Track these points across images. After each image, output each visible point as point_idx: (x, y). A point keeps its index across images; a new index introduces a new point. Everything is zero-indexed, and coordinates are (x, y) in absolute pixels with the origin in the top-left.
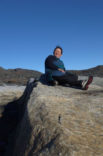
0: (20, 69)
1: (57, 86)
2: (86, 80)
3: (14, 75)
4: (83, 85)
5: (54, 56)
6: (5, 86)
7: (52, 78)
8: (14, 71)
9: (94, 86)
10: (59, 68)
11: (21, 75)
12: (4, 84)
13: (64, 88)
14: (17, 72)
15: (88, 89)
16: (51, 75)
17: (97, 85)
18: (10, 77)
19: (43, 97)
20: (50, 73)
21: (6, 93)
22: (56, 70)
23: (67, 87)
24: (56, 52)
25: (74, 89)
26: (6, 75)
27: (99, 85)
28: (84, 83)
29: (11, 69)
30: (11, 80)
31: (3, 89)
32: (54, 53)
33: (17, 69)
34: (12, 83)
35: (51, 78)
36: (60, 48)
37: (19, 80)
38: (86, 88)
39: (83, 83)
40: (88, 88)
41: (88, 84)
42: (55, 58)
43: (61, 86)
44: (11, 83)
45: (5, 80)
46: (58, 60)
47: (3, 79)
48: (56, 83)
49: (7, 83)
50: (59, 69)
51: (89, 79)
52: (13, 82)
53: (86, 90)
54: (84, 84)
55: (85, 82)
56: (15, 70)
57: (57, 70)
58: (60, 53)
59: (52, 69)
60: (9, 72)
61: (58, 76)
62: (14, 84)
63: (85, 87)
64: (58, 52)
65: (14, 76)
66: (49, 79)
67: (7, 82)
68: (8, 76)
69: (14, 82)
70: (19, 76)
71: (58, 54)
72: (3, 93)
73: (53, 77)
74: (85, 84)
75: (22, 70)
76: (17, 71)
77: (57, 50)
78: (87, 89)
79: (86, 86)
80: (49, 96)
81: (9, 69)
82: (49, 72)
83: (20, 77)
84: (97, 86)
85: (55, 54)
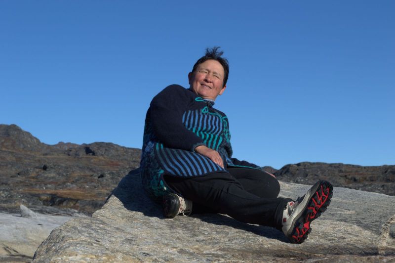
0: (109, 146)
1: (185, 219)
2: (300, 200)
3: (82, 168)
4: (285, 219)
5: (191, 90)
6: (28, 216)
7: (162, 183)
8: (82, 154)
9: (342, 226)
10: (199, 141)
11: (111, 173)
12: (23, 207)
13: (207, 228)
14: (94, 159)
15: (310, 240)
16: (163, 168)
17: (359, 223)
18: (63, 179)
19: (78, 257)
20: (159, 162)
21: (28, 243)
22: (183, 149)
23: (221, 227)
24: (203, 76)
25: (250, 235)
26: (45, 168)
27: (366, 227)
28: (290, 213)
29: (68, 144)
30: (61, 192)
31: (14, 226)
32: (192, 77)
33: (96, 144)
34: (65, 204)
35: (159, 183)
36: (222, 62)
37: (96, 191)
38: (299, 234)
39: (286, 212)
40: (308, 233)
41: (308, 215)
42: (192, 100)
43: (197, 221)
44: (61, 202)
45: (37, 190)
46: (204, 110)
47: (31, 185)
48: (177, 207)
49: (46, 202)
50: (201, 148)
51: (315, 195)
52: (71, 200)
53: (300, 240)
54: (291, 216)
55: (295, 207)
56: (88, 149)
57: (190, 150)
58: (218, 81)
59: (170, 147)
60: (62, 156)
61: (189, 178)
62: (75, 207)
63: (295, 230)
64: (211, 74)
65: (77, 174)
66: (153, 188)
67: (44, 197)
68: (52, 175)
69: (77, 201)
70: (102, 176)
71: (211, 85)
72: (13, 243)
73: (168, 178)
74: (295, 215)
75: (117, 150)
76: (94, 154)
77: (209, 68)
78: (305, 238)
79: (297, 224)
80: (107, 255)
81: (61, 144)
82: (156, 157)
83: (104, 180)
84: (356, 228)
85: (199, 85)
